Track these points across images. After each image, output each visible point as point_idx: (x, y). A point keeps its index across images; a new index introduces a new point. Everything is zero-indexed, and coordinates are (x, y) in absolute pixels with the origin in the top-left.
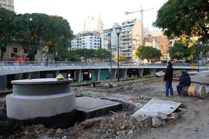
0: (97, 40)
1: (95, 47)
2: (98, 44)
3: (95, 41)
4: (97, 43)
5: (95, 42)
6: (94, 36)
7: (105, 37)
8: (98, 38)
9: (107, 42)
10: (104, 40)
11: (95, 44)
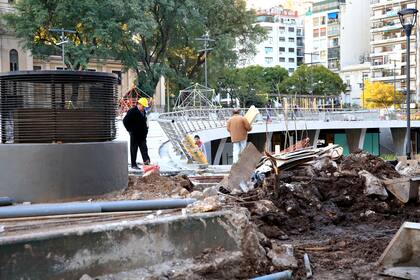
0: (287, 34)
1: (282, 59)
2: (291, 50)
3: (282, 39)
4: (287, 45)
5: (282, 44)
6: (279, 24)
7: (320, 26)
8: (291, 30)
9: (325, 44)
10: (315, 35)
11: (282, 49)
